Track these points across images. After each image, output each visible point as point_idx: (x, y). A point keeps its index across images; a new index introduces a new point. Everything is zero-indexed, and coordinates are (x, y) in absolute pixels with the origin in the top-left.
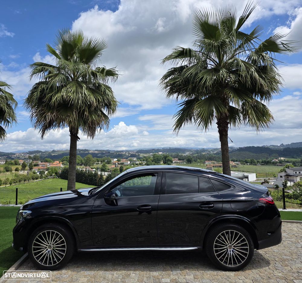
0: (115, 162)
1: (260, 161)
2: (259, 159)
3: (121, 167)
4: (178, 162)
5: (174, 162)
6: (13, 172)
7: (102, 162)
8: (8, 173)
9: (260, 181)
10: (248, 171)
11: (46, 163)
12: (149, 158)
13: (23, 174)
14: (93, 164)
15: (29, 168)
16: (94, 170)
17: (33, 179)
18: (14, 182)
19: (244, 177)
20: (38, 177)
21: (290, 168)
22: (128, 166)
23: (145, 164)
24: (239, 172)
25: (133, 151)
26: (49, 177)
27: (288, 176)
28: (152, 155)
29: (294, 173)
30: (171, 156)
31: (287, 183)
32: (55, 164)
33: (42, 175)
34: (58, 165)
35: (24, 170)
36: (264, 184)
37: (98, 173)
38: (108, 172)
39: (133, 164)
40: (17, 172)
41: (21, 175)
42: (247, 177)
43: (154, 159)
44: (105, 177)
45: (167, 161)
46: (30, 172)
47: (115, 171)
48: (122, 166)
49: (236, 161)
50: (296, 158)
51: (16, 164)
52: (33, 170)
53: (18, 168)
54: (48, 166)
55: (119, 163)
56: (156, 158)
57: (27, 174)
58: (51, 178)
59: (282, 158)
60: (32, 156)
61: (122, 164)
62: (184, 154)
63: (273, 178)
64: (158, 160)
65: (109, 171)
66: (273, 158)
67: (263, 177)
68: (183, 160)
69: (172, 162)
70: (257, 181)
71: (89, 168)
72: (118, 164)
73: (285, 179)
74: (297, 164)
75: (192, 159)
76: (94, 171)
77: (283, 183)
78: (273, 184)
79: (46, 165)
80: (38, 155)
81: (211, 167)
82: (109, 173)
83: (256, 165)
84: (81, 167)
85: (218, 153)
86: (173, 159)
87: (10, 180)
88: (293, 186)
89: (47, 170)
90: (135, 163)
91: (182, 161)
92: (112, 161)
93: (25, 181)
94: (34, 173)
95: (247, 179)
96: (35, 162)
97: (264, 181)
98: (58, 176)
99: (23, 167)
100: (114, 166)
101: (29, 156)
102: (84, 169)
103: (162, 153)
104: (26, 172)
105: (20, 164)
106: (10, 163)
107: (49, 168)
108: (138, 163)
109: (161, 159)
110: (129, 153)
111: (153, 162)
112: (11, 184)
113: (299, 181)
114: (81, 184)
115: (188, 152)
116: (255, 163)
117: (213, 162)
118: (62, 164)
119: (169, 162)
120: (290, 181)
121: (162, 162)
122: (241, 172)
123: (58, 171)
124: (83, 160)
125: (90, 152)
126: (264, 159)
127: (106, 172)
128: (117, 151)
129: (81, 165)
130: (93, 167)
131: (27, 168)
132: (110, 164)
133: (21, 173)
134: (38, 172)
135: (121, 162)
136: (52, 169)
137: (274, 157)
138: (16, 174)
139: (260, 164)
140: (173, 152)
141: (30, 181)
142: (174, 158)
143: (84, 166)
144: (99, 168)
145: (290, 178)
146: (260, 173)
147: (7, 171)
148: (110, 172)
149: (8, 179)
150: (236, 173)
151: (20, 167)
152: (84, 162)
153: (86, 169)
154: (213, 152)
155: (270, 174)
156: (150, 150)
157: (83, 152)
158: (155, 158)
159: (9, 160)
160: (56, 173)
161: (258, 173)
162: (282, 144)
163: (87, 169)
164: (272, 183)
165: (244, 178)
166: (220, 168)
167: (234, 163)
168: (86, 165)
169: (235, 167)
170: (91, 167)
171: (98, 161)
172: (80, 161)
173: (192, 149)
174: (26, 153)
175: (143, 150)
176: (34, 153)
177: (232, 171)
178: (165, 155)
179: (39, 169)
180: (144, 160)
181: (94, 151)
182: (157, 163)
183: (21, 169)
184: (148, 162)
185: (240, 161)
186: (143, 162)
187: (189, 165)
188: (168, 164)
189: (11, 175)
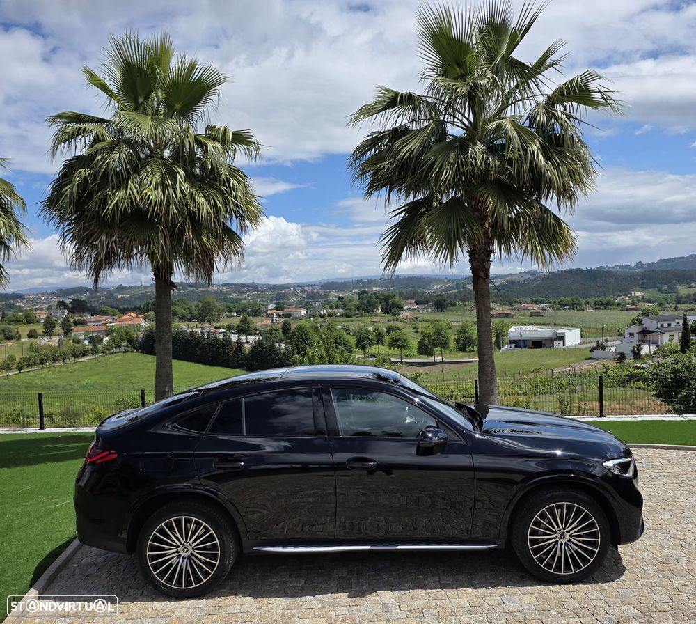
0: (271, 312)
1: (592, 300)
2: (590, 297)
3: (284, 324)
4: (415, 310)
5: (405, 308)
6: (23, 340)
7: (238, 312)
8: (12, 344)
9: (589, 345)
10: (565, 323)
11: (105, 317)
12: (350, 301)
13: (50, 346)
14: (218, 317)
15: (63, 329)
16: (222, 330)
17: (75, 356)
18: (29, 365)
19: (556, 338)
20: (87, 351)
21: (650, 315)
22: (301, 319)
23: (341, 316)
24: (546, 327)
25: (313, 286)
26: (114, 349)
27: (645, 332)
28: (356, 294)
29: (659, 327)
30: (401, 295)
31: (642, 349)
32: (126, 320)
33: (95, 347)
34: (135, 322)
35: (51, 336)
36: (595, 351)
37: (231, 339)
38: (255, 334)
39: (314, 317)
40: (32, 340)
41: (43, 348)
42: (562, 338)
43: (362, 304)
44: (247, 347)
45: (390, 306)
46: (65, 339)
47: (271, 334)
48: (287, 321)
49: (542, 302)
50: (668, 293)
51: (29, 322)
52: (73, 334)
53: (35, 330)
54: (110, 325)
55: (281, 313)
56: (366, 300)
57: (58, 344)
58: (119, 352)
59: (638, 294)
60: (68, 300)
61: (288, 316)
62: (428, 289)
63: (615, 338)
64: (370, 306)
65: (257, 332)
66: (619, 293)
67: (595, 335)
68: (426, 303)
69: (401, 309)
70: (581, 346)
71: (208, 327)
72: (279, 315)
73: (639, 340)
74: (667, 305)
75: (445, 301)
76: (221, 333)
77: (634, 348)
78: (614, 350)
79: (104, 322)
80: (82, 297)
82: (258, 338)
83: (583, 310)
84: (191, 324)
85: (504, 286)
86: (404, 302)
87: (17, 359)
88: (655, 353)
89: (107, 335)
90: (317, 313)
91: (423, 306)
92: (264, 310)
93: (55, 360)
94: (77, 341)
95: (561, 342)
96: (76, 318)
97: (595, 345)
98: (135, 348)
99: (46, 328)
100: (268, 321)
101: (60, 302)
102: (197, 330)
103: (379, 288)
104: (55, 340)
105: (38, 322)
106: (14, 318)
107: (112, 330)
108: (325, 312)
109: (376, 302)
110: (303, 291)
111: (359, 310)
112: (20, 369)
113: (668, 342)
114: (192, 364)
115: (438, 284)
116: (581, 305)
118: (144, 318)
119: (395, 310)
120: (650, 343)
121: (380, 310)
122: (550, 327)
123: (136, 336)
124: (193, 308)
125: (211, 288)
127: (250, 335)
128: (275, 286)
129: (190, 320)
130: (219, 324)
131: (58, 330)
132: (259, 318)
133: (45, 341)
134: (85, 339)
135: (286, 311)
136: (119, 331)
137: (620, 291)
138: (31, 344)
139: (590, 306)
140: (405, 286)
141: (67, 360)
142: (407, 298)
143: (197, 323)
144: (234, 326)
145: (650, 337)
146: (590, 328)
147: (9, 338)
148: (260, 333)
149: (11, 358)
150: (540, 330)
151: (40, 329)
152: (195, 313)
153: (202, 329)
155: (612, 329)
156: (352, 282)
157: (192, 289)
158: (363, 301)
159: (9, 313)
160: (131, 341)
161: (586, 328)
162: (640, 262)
163: (206, 330)
164: (612, 349)
165: (556, 340)
166: (506, 320)
167: (536, 308)
168: (202, 320)
169: (538, 315)
170: (215, 324)
171: (230, 311)
172: (188, 310)
173: (446, 278)
174: (52, 293)
175: (336, 283)
176: (72, 294)
177: (532, 324)
178: (386, 293)
179: (87, 332)
180: (337, 307)
181: (220, 286)
182: (369, 313)
183: (42, 333)
184: (347, 310)
185: (550, 303)
186: (336, 310)
187: (439, 315)
188: (394, 314)
189: (20, 349)
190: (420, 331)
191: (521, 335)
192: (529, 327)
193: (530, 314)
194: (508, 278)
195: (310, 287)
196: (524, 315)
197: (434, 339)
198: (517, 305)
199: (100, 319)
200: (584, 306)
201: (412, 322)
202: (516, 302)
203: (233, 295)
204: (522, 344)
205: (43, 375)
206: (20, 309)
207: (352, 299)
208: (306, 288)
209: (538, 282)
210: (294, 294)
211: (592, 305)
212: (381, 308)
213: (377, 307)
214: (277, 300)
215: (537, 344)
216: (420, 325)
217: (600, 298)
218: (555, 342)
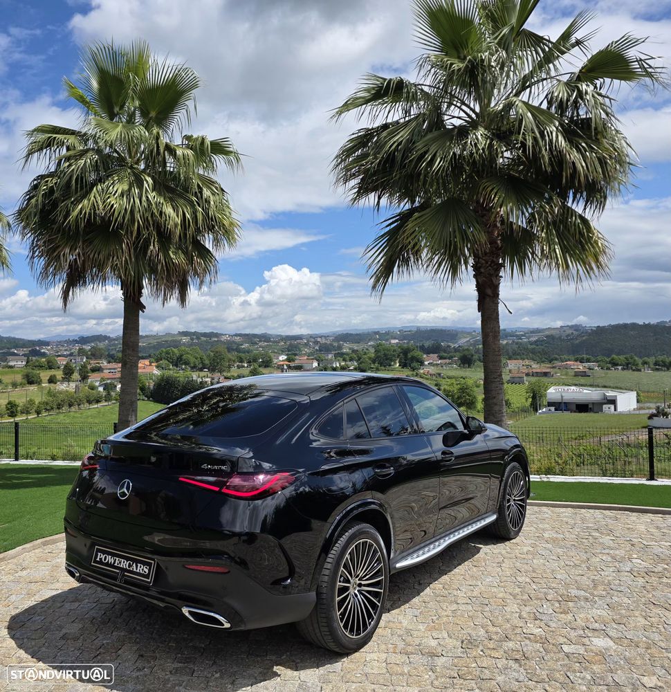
0: (282, 363)
1: (652, 360)
2: (648, 356)
4: (437, 365)
5: (426, 363)
6: (43, 385)
7: (249, 362)
8: (33, 388)
9: (647, 411)
10: (616, 385)
12: (365, 354)
13: (67, 391)
14: (229, 367)
15: (81, 375)
17: (90, 402)
18: (46, 410)
19: (606, 401)
20: (101, 397)
23: (355, 369)
24: (594, 389)
25: (326, 337)
28: (373, 346)
30: (421, 348)
33: (109, 394)
34: (148, 370)
35: (69, 381)
36: (654, 418)
39: (326, 369)
40: (52, 385)
41: (60, 393)
42: (613, 402)
43: (378, 357)
45: (409, 361)
46: (81, 385)
49: (588, 361)
51: (50, 368)
52: (89, 380)
53: (55, 376)
55: (292, 364)
56: (383, 353)
57: (74, 390)
60: (87, 348)
61: (300, 367)
62: (453, 343)
64: (387, 359)
67: (655, 400)
68: (450, 358)
69: (422, 363)
70: (637, 412)
71: (218, 377)
72: (290, 367)
75: (472, 355)
79: (118, 369)
80: (101, 345)
81: (520, 375)
83: (640, 370)
84: (202, 374)
85: (542, 341)
86: (425, 356)
87: (37, 403)
90: (329, 366)
91: (447, 361)
92: (275, 361)
93: (70, 406)
94: (92, 388)
95: (612, 407)
96: (93, 363)
97: (655, 411)
98: (146, 396)
99: (65, 374)
100: (278, 373)
101: (80, 349)
102: (207, 380)
103: (397, 341)
104: (73, 385)
105: (59, 368)
106: (37, 364)
108: (338, 365)
109: (394, 356)
111: (374, 363)
112: (38, 413)
115: (465, 337)
116: (637, 365)
117: (527, 363)
118: (157, 367)
119: (415, 364)
121: (398, 365)
122: (598, 389)
123: (147, 384)
124: (205, 357)
125: (223, 338)
126: (662, 357)
128: (287, 336)
129: (201, 370)
130: (229, 375)
131: (76, 376)
132: (269, 369)
133: (62, 387)
134: (99, 386)
135: (297, 363)
138: (50, 389)
140: (427, 339)
141: (82, 406)
142: (428, 353)
143: (208, 373)
146: (648, 392)
147: (31, 383)
149: (31, 402)
150: (585, 391)
151: (59, 374)
152: (207, 362)
153: (213, 379)
154: (528, 338)
156: (368, 334)
157: (205, 339)
158: (379, 354)
159: (33, 358)
160: (143, 389)
161: (644, 392)
163: (216, 380)
165: (605, 404)
166: (544, 379)
167: (581, 367)
168: (212, 370)
169: (584, 374)
170: (225, 374)
171: (242, 361)
172: (199, 359)
173: (475, 331)
174: (74, 341)
175: (351, 335)
176: (92, 342)
177: (576, 385)
178: (405, 345)
179: (103, 379)
180: (351, 360)
181: (232, 336)
182: (385, 366)
183: (61, 379)
184: (361, 363)
185: (597, 362)
186: (349, 363)
187: (465, 371)
188: (413, 369)
189: (40, 394)
190: (442, 388)
191: (562, 396)
192: (572, 388)
193: (573, 374)
194: (547, 333)
195: (323, 338)
196: (566, 375)
197: (458, 398)
198: (558, 363)
199: (116, 366)
200: (640, 366)
201: (434, 378)
202: (556, 359)
203: (245, 346)
204: (563, 406)
205: (59, 420)
206: (44, 355)
207: (367, 351)
208: (319, 339)
209: (584, 338)
210: (306, 345)
211: (652, 366)
212: (400, 362)
213: (395, 361)
214: (289, 351)
215: (582, 408)
216: (443, 382)
217: (660, 358)
218: (604, 406)
